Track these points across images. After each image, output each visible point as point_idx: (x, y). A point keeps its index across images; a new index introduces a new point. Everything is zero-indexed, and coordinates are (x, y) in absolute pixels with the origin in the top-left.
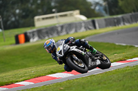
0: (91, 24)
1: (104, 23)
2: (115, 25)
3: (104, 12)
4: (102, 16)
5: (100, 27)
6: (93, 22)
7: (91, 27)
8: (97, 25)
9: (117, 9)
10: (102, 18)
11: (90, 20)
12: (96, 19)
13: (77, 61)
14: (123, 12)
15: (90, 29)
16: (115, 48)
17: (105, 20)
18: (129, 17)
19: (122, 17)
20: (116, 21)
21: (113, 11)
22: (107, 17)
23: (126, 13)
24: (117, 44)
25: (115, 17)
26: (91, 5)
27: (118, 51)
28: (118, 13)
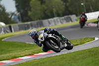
0: (9, 28)
1: (18, 28)
2: (26, 30)
3: (18, 20)
4: (16, 23)
5: (15, 31)
6: (10, 27)
7: (8, 31)
8: (13, 29)
9: (27, 18)
10: (17, 25)
11: (8, 25)
12: (12, 25)
13: (53, 44)
14: (31, 20)
15: (8, 32)
16: (25, 46)
17: (19, 25)
18: (36, 23)
19: (31, 24)
20: (26, 26)
21: (24, 19)
22: (20, 23)
23: (34, 20)
24: (27, 43)
25: (26, 23)
26: (9, 15)
27: (28, 48)
28: (27, 21)
